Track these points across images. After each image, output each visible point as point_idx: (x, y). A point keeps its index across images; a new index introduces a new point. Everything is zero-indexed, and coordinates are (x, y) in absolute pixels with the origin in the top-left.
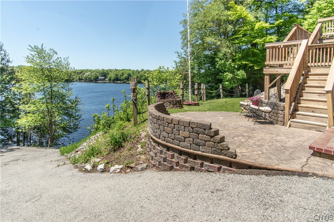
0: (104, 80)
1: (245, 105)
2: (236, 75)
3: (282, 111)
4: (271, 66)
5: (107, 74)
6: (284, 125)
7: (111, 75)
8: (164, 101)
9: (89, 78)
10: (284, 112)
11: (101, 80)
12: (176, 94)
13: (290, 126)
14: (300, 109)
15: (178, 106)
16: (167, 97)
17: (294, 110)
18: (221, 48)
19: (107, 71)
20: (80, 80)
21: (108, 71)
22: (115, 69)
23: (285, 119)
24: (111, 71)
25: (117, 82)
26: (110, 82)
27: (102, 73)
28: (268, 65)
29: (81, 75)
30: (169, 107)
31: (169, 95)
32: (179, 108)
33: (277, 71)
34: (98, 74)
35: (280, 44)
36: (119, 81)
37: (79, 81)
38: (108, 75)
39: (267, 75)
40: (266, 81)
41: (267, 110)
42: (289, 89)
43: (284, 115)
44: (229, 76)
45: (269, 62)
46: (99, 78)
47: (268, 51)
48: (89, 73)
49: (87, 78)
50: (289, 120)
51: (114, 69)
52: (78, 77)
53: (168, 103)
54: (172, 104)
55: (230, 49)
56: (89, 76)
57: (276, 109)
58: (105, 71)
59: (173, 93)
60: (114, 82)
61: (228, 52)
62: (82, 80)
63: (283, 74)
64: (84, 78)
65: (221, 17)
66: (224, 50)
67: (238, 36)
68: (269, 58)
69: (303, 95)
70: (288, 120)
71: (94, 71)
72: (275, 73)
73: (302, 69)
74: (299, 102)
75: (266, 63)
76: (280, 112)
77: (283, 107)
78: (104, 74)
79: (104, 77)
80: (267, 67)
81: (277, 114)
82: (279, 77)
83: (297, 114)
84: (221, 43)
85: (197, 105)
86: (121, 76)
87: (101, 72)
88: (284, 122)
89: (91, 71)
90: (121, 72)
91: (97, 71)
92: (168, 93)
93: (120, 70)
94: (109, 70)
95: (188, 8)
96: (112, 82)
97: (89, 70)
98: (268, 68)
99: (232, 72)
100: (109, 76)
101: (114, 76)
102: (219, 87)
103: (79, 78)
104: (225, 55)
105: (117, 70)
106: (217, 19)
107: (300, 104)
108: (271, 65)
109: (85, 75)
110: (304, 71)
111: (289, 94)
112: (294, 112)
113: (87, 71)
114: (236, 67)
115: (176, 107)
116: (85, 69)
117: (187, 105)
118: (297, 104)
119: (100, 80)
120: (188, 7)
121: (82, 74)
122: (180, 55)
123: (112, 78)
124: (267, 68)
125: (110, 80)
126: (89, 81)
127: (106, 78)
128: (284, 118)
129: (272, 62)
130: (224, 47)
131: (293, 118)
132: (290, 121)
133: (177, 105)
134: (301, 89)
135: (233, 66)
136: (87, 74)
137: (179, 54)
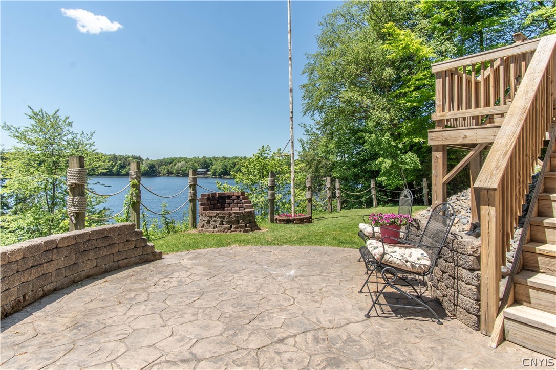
0: (205, 173)
1: (367, 234)
2: (401, 163)
3: (472, 270)
4: (447, 125)
5: (211, 164)
6: (478, 328)
7: (217, 166)
8: (210, 215)
9: (183, 171)
10: (478, 277)
11: (201, 174)
12: (247, 198)
13: (503, 338)
14: (545, 264)
15: (241, 227)
16: (230, 204)
17: (518, 266)
18: (371, 111)
19: (210, 159)
20: (170, 173)
21: (212, 159)
22: (223, 157)
23: (483, 303)
24: (216, 160)
25: (225, 177)
26: (215, 178)
27: (202, 163)
28: (440, 121)
29: (171, 166)
30: (219, 229)
31: (234, 200)
32: (244, 231)
33: (466, 137)
34: (196, 164)
35: (472, 59)
36: (228, 175)
37: (168, 176)
38: (211, 166)
39: (438, 148)
40: (436, 166)
41: (413, 266)
42: (495, 185)
43: (478, 287)
44: (387, 163)
45: (442, 114)
46: (198, 170)
47: (438, 83)
48: (183, 163)
49: (179, 170)
50: (499, 310)
51: (221, 157)
52: (166, 170)
53: (219, 219)
54: (228, 222)
55: (389, 114)
56: (182, 167)
57: (450, 260)
58: (207, 160)
59: (241, 197)
60: (221, 177)
61: (386, 120)
62: (172, 173)
63: (482, 144)
64: (174, 171)
65: (372, 54)
66: (378, 114)
67: (406, 90)
68: (441, 103)
69: (551, 207)
70: (493, 309)
71: (191, 160)
72: (460, 141)
73: (541, 124)
74: (539, 236)
75: (434, 117)
76: (465, 273)
77: (472, 258)
78: (205, 164)
79: (205, 170)
80: (438, 126)
81: (454, 278)
82: (472, 153)
83: (533, 288)
84: (372, 103)
85: (306, 222)
86: (232, 167)
87: (202, 161)
88: (479, 317)
89: (186, 160)
90: (231, 162)
91: (195, 160)
92: (231, 197)
93: (230, 159)
94: (214, 158)
95: (289, 25)
96: (218, 178)
97: (182, 158)
98: (441, 129)
99: (393, 156)
100: (214, 167)
101: (220, 167)
102: (369, 186)
103: (168, 171)
104: (378, 123)
105: (226, 158)
106: (365, 59)
107: (544, 242)
108: (448, 120)
109: (176, 166)
110: (550, 133)
111: (493, 206)
112: (519, 278)
113: (180, 160)
114: (401, 146)
115: (237, 228)
116: (178, 157)
117: (283, 220)
118: (530, 246)
119: (199, 175)
120: (289, 22)
121: (173, 164)
122: (310, 129)
123: (218, 171)
124: (437, 129)
125: (214, 173)
126: (183, 176)
127: (209, 171)
128: (478, 300)
129: (452, 112)
130: (377, 110)
131: (517, 302)
132: (501, 315)
133: (238, 224)
134: (542, 187)
135: (395, 146)
136: (179, 164)
137: (308, 128)
